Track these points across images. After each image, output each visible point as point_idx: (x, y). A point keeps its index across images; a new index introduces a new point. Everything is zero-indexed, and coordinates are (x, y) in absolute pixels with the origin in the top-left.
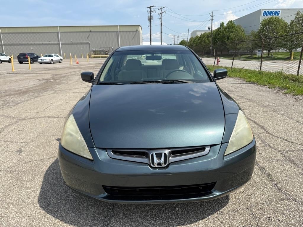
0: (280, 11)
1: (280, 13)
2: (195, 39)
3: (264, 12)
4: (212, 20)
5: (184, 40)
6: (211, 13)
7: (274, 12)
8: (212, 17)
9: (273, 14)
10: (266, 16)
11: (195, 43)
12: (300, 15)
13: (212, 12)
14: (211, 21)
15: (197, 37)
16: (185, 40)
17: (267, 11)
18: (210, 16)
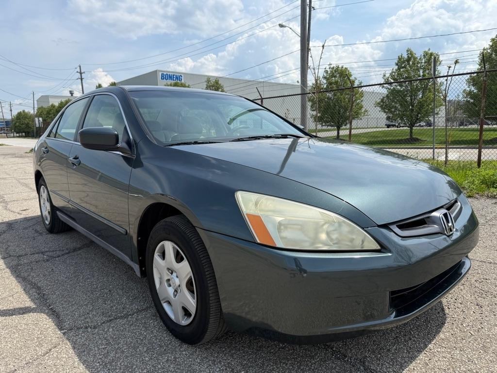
0: (182, 75)
1: (183, 78)
2: (51, 110)
3: (162, 74)
4: (82, 79)
5: (24, 111)
6: (79, 68)
7: (175, 76)
8: (81, 73)
9: (174, 79)
10: (165, 80)
11: (50, 116)
12: (211, 83)
13: (80, 66)
14: (80, 80)
15: (53, 106)
16: (26, 111)
17: (165, 73)
18: (77, 72)
